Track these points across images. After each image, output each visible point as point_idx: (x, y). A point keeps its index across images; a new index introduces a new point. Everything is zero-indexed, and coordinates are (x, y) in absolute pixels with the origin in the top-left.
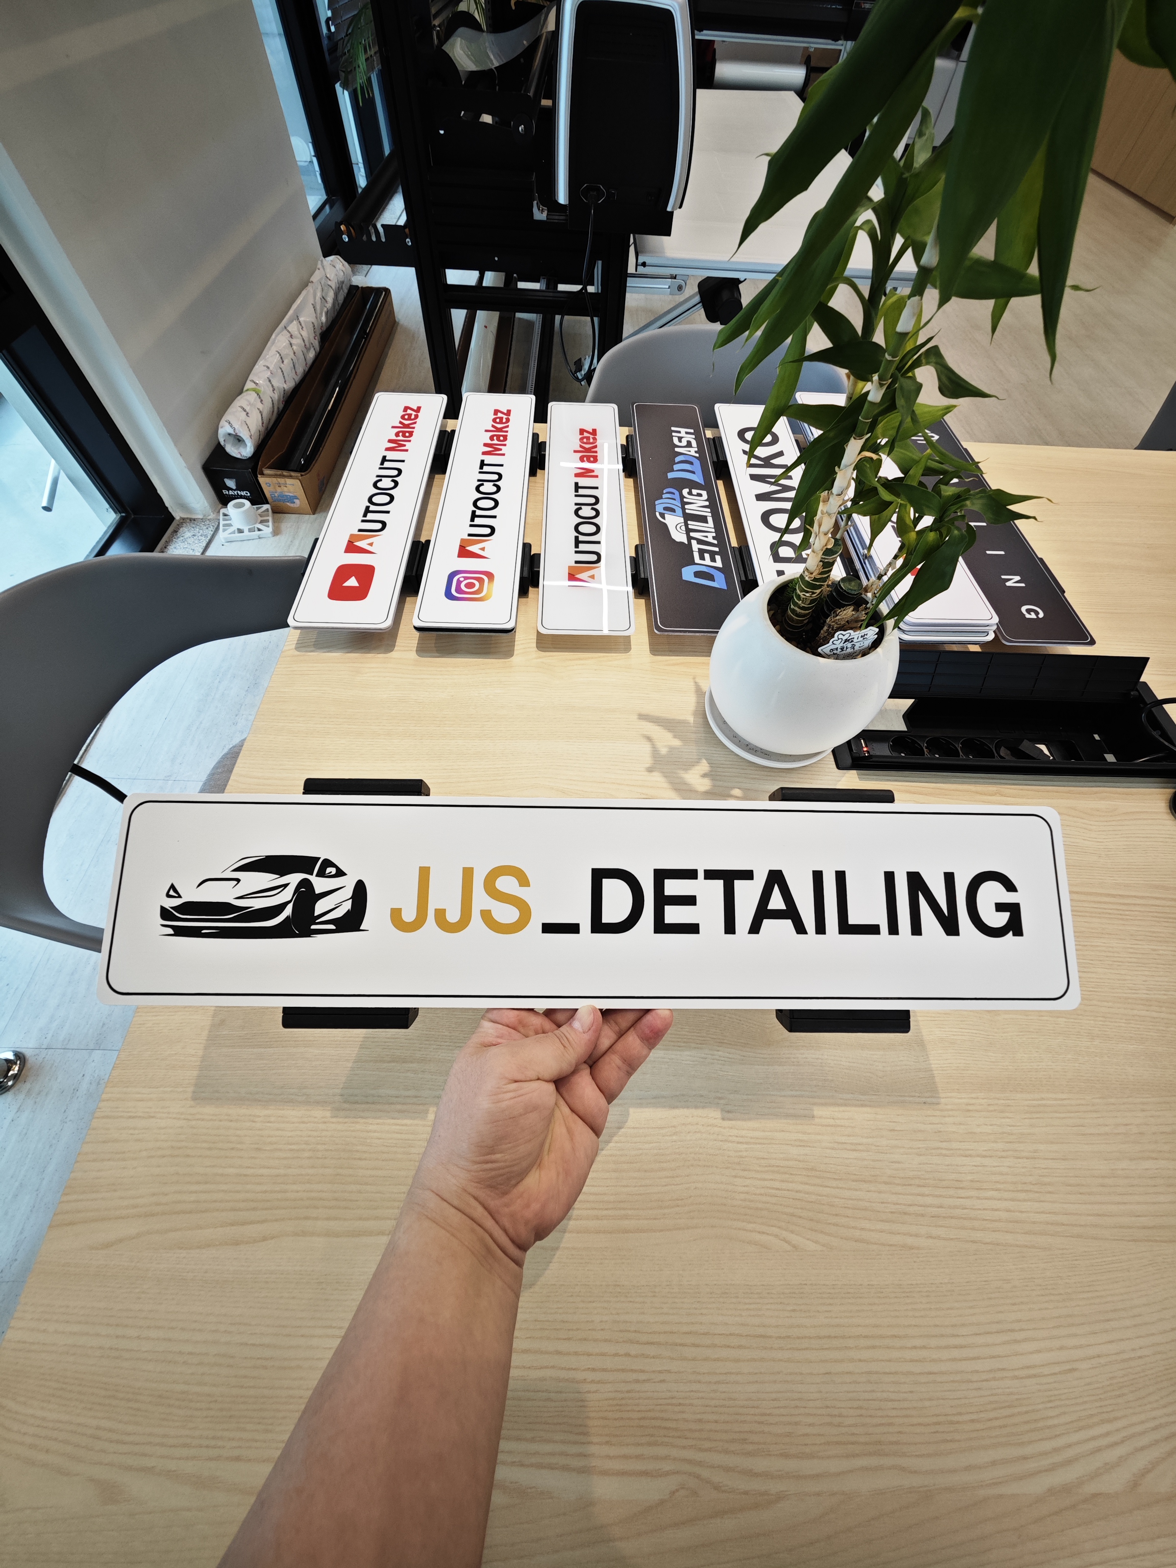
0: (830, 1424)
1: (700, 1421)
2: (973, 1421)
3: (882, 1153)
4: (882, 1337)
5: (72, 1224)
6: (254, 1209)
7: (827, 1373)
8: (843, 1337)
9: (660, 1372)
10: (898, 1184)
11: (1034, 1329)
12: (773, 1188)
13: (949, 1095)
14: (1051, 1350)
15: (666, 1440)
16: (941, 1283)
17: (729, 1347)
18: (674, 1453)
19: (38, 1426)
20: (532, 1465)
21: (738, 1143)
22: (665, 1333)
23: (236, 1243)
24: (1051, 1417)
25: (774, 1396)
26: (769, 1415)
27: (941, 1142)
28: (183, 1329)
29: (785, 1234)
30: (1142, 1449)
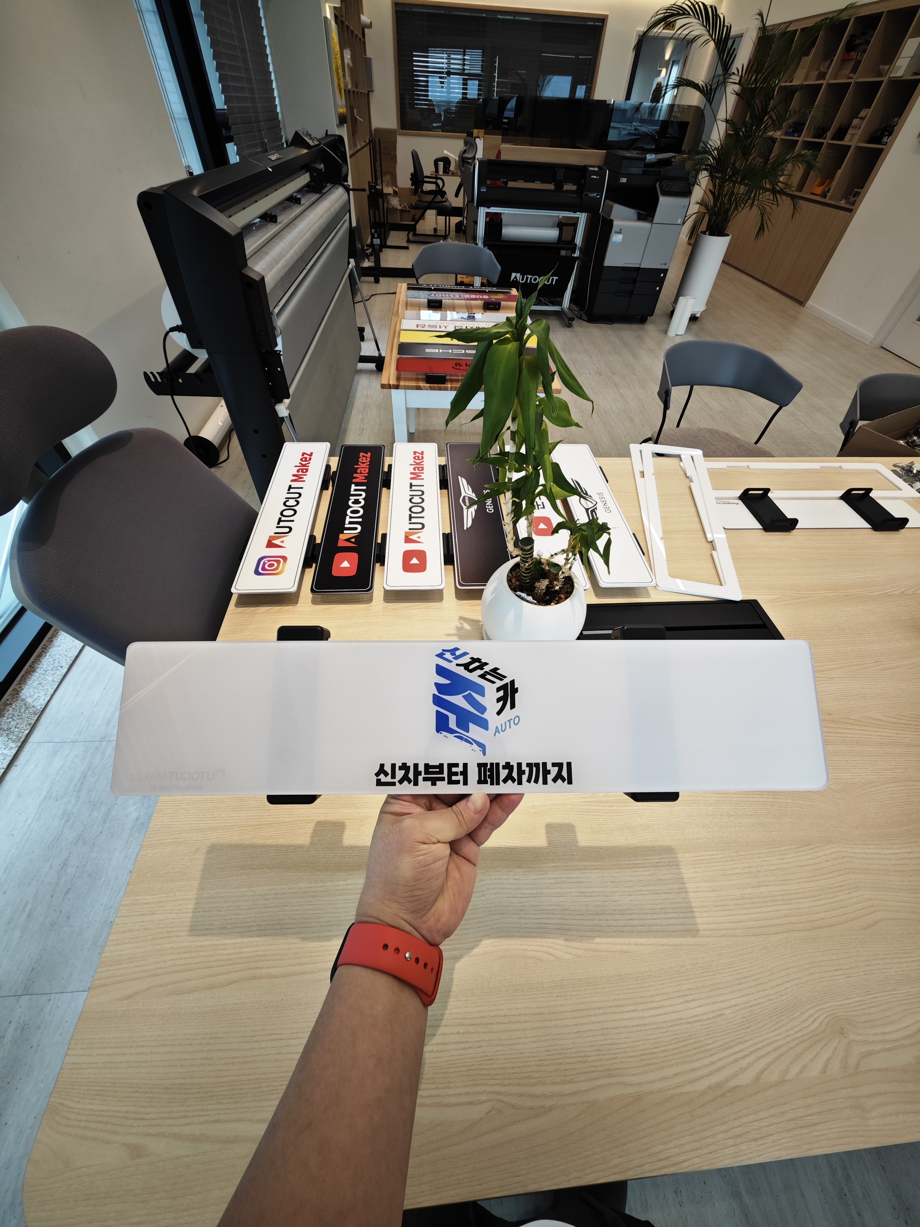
0: (580, 1062)
1: (503, 1068)
2: (664, 1051)
3: (607, 896)
4: (610, 1007)
5: (105, 985)
6: (222, 966)
7: (578, 1032)
8: (587, 1009)
9: (478, 1041)
10: (617, 914)
11: (698, 993)
13: (647, 858)
14: (708, 1004)
15: (482, 1081)
16: (644, 972)
17: (519, 1022)
18: (488, 1089)
19: (88, 1115)
21: (522, 898)
22: (480, 1017)
23: (212, 987)
24: (710, 1044)
25: (547, 1049)
26: (544, 1060)
27: (642, 886)
28: (180, 1045)
29: (550, 950)
30: (762, 1057)
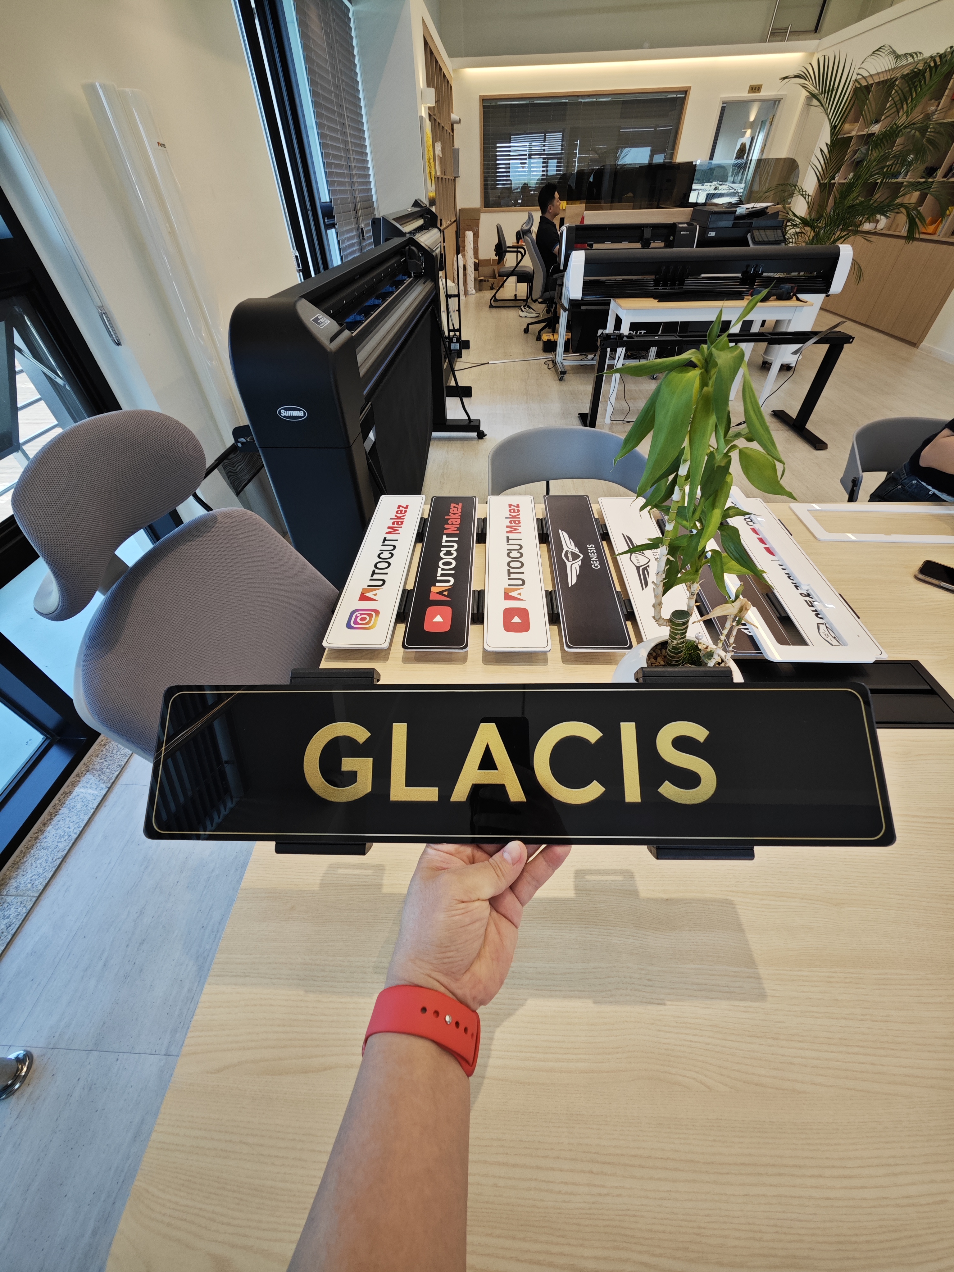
0: (754, 1239)
3: (768, 1014)
4: (786, 1166)
6: (316, 1046)
7: (746, 1195)
8: (755, 1165)
9: (616, 1187)
11: (907, 1164)
12: (687, 1041)
14: (925, 1183)
15: (626, 1245)
16: (827, 1123)
17: (667, 1169)
18: (633, 1256)
20: (525, 1261)
22: (617, 1155)
23: (305, 1072)
26: (704, 1228)
27: (812, 1006)
28: (270, 1137)
29: (700, 1077)
